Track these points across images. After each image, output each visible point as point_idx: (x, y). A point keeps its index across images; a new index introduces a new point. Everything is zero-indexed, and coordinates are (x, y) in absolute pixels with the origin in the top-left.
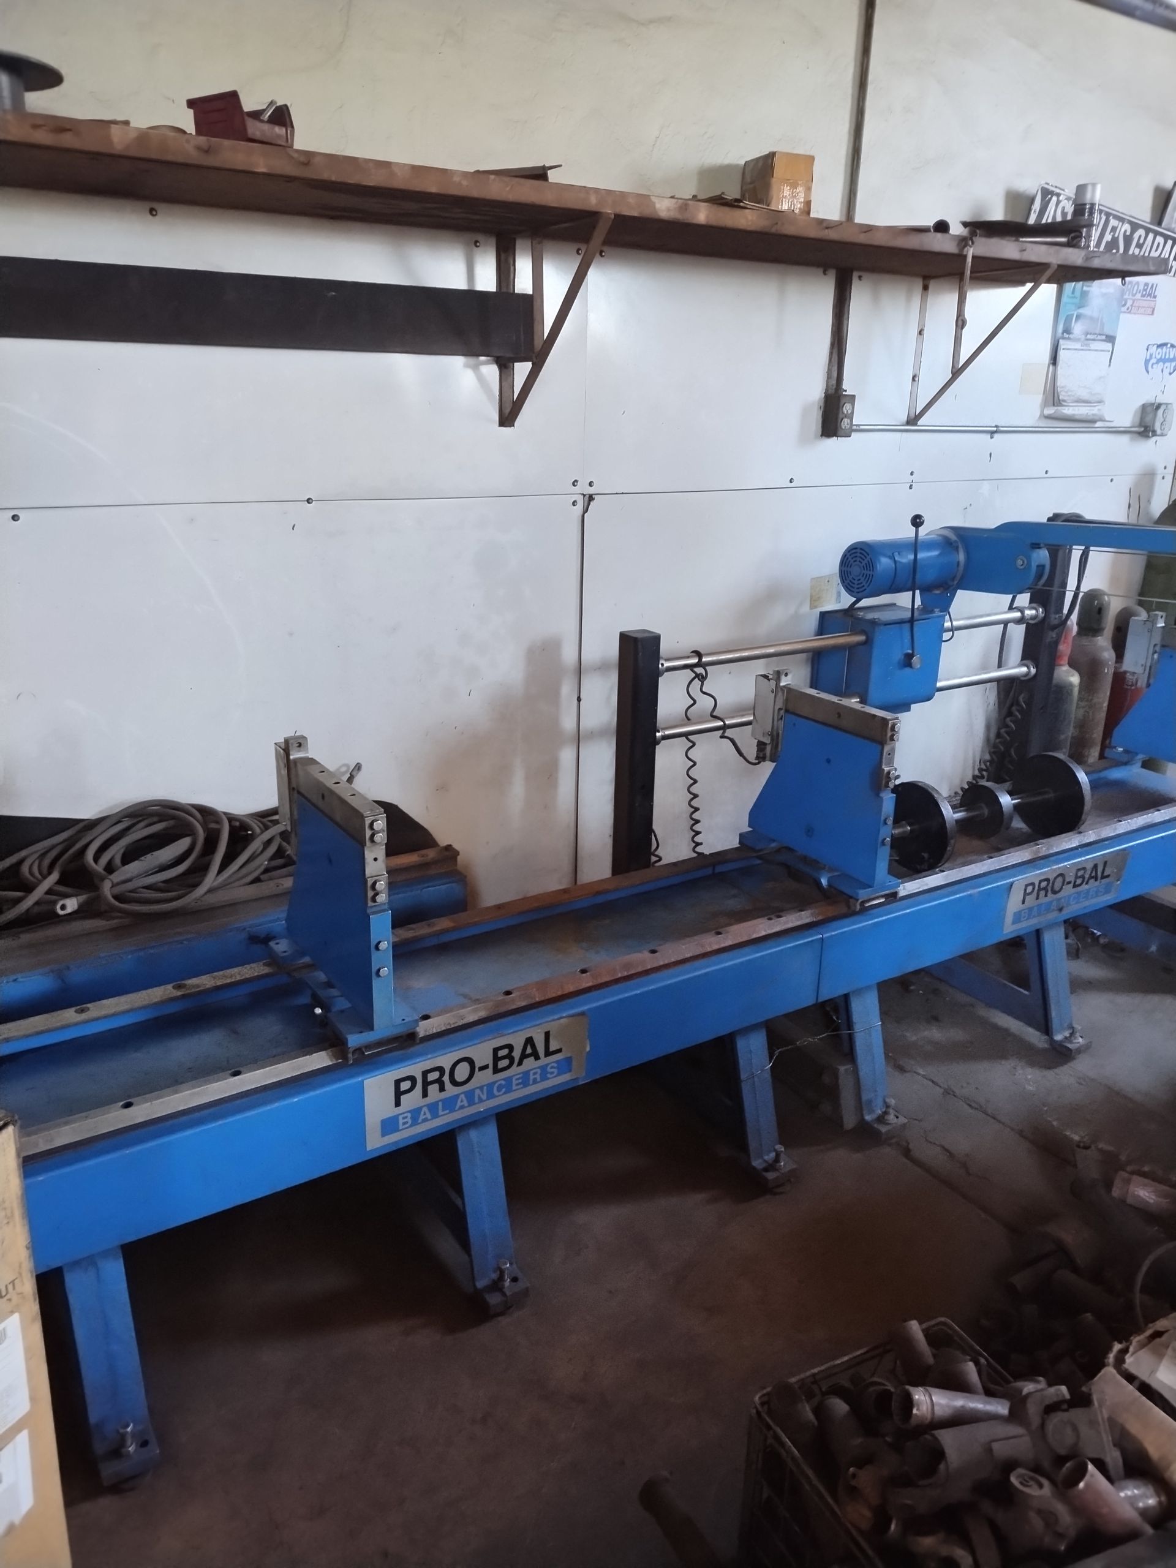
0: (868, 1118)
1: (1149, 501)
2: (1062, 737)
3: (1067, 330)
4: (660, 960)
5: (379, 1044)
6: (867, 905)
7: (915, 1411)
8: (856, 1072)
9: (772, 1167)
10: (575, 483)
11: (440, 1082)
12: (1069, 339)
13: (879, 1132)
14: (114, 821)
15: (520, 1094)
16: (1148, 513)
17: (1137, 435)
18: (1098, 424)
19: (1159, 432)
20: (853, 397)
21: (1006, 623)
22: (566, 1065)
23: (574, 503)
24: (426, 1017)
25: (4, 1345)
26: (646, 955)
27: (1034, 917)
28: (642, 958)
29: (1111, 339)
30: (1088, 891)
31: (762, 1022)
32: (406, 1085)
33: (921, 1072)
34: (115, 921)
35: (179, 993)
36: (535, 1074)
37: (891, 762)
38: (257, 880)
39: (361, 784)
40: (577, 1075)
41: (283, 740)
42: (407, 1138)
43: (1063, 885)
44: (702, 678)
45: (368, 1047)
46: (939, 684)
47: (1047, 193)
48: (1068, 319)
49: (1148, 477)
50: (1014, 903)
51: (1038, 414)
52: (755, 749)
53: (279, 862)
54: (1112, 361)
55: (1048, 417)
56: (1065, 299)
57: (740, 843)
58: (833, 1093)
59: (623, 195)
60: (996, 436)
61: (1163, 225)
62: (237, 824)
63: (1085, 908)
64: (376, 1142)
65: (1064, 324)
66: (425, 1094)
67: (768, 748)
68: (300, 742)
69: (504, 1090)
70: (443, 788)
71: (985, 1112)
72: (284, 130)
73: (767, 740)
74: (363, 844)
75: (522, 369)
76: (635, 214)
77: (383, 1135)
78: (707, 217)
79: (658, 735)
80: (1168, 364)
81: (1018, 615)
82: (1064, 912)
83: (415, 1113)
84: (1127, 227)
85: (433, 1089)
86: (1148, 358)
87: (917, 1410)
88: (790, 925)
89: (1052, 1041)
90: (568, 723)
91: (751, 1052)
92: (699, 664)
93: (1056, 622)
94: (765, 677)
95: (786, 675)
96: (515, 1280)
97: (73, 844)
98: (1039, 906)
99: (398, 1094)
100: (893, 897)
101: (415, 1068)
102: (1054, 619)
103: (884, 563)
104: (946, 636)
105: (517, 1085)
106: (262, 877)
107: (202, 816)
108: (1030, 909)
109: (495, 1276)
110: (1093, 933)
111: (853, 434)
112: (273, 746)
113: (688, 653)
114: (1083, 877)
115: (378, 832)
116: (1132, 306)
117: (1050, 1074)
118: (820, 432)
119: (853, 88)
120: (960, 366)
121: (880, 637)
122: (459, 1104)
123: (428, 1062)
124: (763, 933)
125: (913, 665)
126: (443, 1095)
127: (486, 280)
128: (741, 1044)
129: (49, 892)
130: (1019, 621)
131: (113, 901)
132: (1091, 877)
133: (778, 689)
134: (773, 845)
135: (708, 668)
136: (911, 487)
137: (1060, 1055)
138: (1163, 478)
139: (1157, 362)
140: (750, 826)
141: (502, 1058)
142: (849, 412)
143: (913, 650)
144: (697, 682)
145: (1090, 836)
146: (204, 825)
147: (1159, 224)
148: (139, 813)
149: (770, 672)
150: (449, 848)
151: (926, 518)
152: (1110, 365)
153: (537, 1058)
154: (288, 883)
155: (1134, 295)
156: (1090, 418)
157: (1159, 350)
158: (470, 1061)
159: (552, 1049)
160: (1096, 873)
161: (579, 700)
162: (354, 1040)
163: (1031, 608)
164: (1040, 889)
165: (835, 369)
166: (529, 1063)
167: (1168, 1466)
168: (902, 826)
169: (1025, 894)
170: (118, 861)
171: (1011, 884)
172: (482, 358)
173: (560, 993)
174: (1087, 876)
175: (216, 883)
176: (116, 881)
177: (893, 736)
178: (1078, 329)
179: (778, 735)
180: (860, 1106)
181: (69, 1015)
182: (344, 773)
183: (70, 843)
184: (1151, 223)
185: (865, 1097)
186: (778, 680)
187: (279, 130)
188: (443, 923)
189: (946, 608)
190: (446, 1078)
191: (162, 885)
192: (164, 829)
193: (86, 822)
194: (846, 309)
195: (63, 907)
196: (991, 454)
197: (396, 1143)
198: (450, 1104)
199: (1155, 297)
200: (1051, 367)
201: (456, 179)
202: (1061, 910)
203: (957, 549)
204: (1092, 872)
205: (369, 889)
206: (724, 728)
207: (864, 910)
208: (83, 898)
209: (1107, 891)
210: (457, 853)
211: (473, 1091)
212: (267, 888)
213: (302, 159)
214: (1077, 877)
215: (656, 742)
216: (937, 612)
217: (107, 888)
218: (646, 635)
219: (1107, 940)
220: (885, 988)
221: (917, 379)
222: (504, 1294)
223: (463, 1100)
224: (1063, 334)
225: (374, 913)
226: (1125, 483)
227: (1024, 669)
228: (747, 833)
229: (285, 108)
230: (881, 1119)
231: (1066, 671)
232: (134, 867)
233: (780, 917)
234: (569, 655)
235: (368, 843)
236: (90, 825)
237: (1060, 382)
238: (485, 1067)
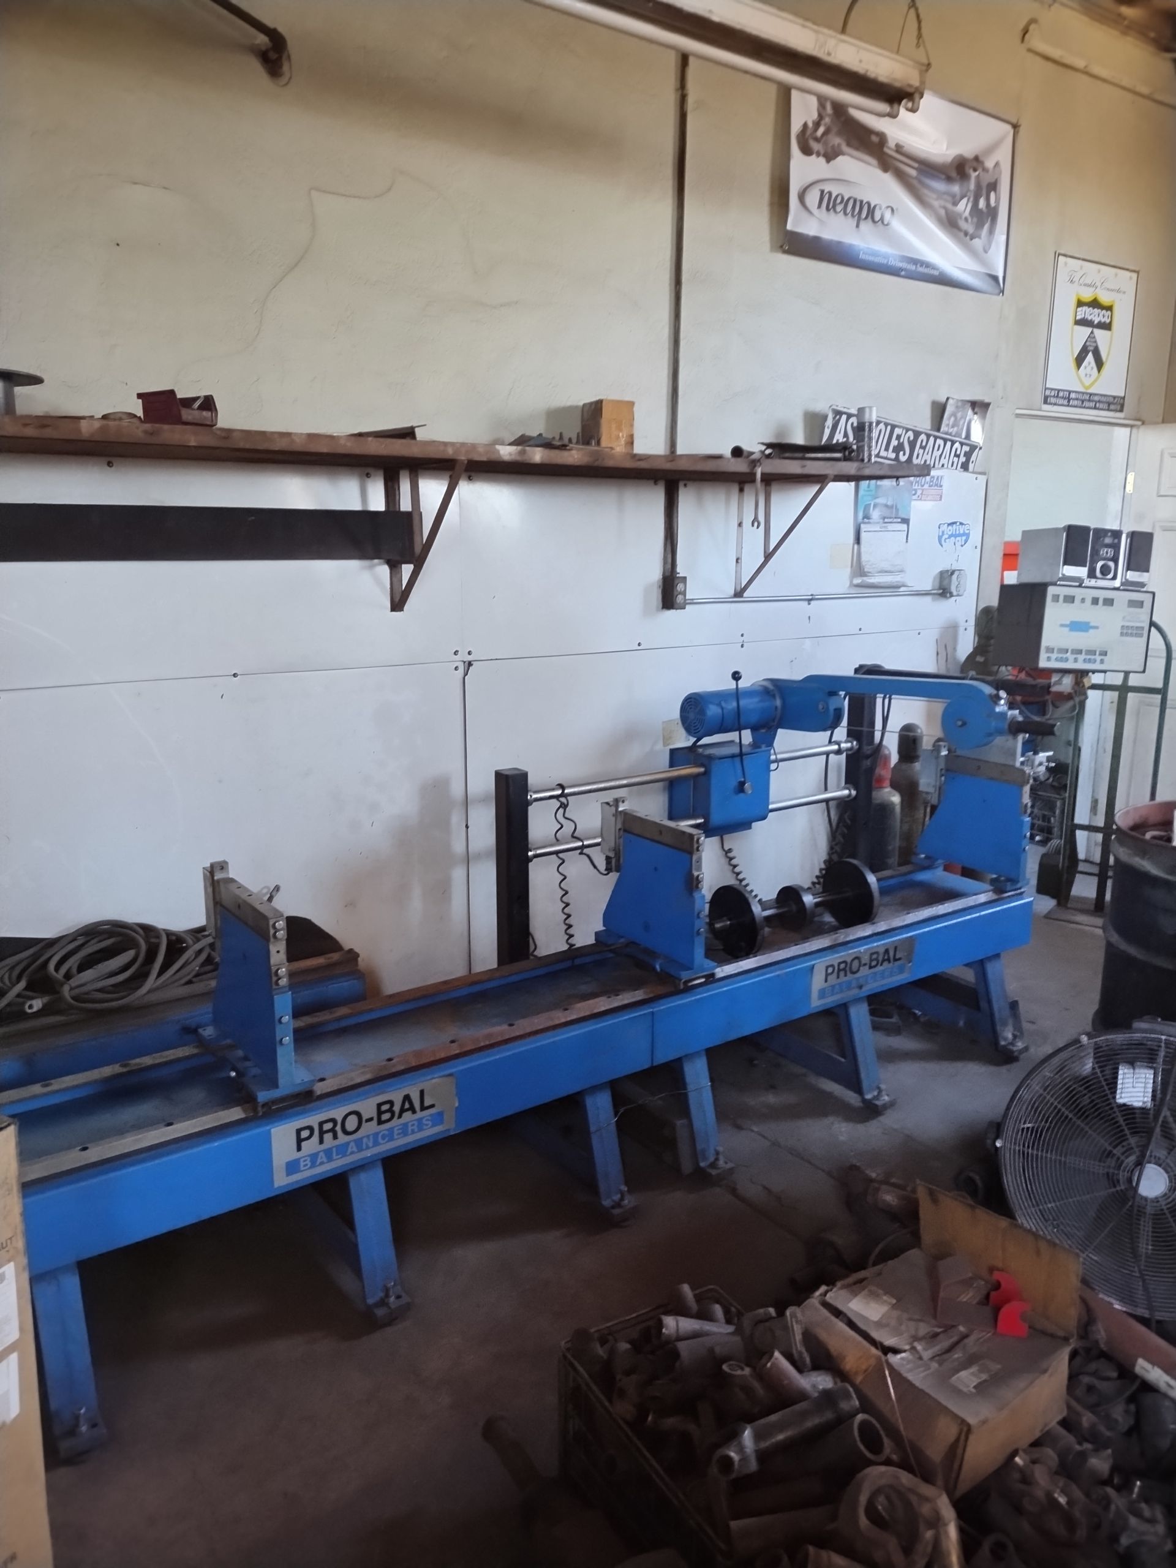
0: (702, 1164)
1: (955, 649)
2: (890, 848)
3: (867, 517)
4: (516, 1031)
5: (283, 1099)
6: (690, 984)
7: (664, 1330)
8: (690, 1125)
9: (618, 1205)
10: (456, 653)
11: (333, 1130)
12: (869, 523)
13: (710, 1175)
14: (71, 938)
15: (400, 1142)
16: (955, 658)
17: (937, 596)
18: (902, 589)
19: (955, 593)
20: (685, 578)
21: (827, 754)
22: (439, 1118)
23: (456, 668)
24: (322, 1080)
25: (2, 1285)
26: (505, 1027)
27: (837, 993)
28: (500, 1030)
29: (906, 521)
30: (884, 971)
31: (606, 1083)
32: (305, 1134)
33: (755, 1129)
34: (73, 1016)
35: (124, 1070)
36: (413, 1125)
37: (699, 868)
38: (190, 982)
39: (279, 903)
40: (449, 1126)
41: (209, 865)
42: (307, 1178)
43: (860, 966)
44: (564, 806)
45: (275, 1102)
46: (771, 807)
47: (838, 413)
48: (867, 507)
49: (951, 631)
50: (818, 981)
51: (848, 584)
52: (605, 862)
53: (210, 968)
54: (909, 538)
55: (858, 586)
56: (861, 492)
57: (596, 940)
58: (671, 1144)
59: (474, 446)
60: (812, 602)
61: (942, 430)
62: (174, 938)
63: (882, 985)
64: (282, 1181)
65: (864, 511)
66: (321, 1141)
67: (614, 861)
68: (223, 866)
69: (386, 1140)
70: (351, 904)
71: (802, 1158)
72: (210, 413)
73: (612, 855)
74: (268, 940)
75: (407, 569)
76: (485, 459)
77: (288, 1175)
78: (542, 458)
79: (530, 854)
80: (959, 538)
81: (836, 747)
82: (864, 989)
83: (314, 1157)
84: (910, 434)
85: (328, 1137)
86: (941, 534)
87: (666, 1329)
88: (626, 1002)
89: (864, 1101)
90: (458, 847)
91: (598, 1108)
92: (562, 795)
93: (869, 752)
94: (608, 803)
95: (623, 802)
96: (398, 1297)
97: (38, 958)
98: (840, 984)
99: (300, 1141)
100: (711, 978)
101: (313, 1120)
102: (867, 749)
103: (713, 711)
104: (773, 766)
105: (399, 1134)
106: (194, 980)
107: (145, 932)
108: (833, 987)
109: (382, 1294)
110: (915, 1014)
111: (687, 607)
112: (202, 870)
113: (554, 786)
114: (877, 959)
115: (279, 930)
116: (922, 494)
117: (861, 1128)
118: (661, 606)
119: (669, 343)
120: (771, 550)
121: (717, 769)
122: (350, 1150)
123: (322, 1115)
124: (603, 1009)
125: (746, 791)
126: (337, 1142)
127: (377, 502)
128: (589, 1102)
129: (18, 996)
130: (838, 752)
131: (72, 1001)
132: (884, 960)
133: (617, 813)
134: (622, 940)
135: (569, 798)
136: (742, 646)
137: (871, 1111)
138: (966, 629)
139: (950, 537)
140: (604, 926)
141: (384, 1113)
142: (683, 590)
143: (744, 777)
144: (561, 811)
145: (882, 926)
146: (147, 942)
147: (938, 430)
148: (91, 932)
149: (610, 799)
150: (351, 951)
151: (743, 673)
152: (907, 542)
153: (414, 1112)
154: (213, 983)
155: (922, 486)
156: (895, 584)
157: (950, 527)
158: (358, 1114)
159: (426, 1104)
160: (888, 956)
161: (467, 827)
162: (263, 1096)
163: (846, 742)
164: (839, 970)
165: (670, 556)
166: (407, 1116)
167: (844, 1358)
168: (723, 921)
169: (827, 975)
170: (74, 970)
171: (813, 967)
172: (376, 561)
173: (432, 1059)
174: (880, 959)
175: (154, 986)
176: (73, 985)
177: (698, 848)
178: (875, 514)
179: (619, 849)
180: (695, 1155)
181: (37, 1089)
182: (265, 894)
183: (35, 957)
184: (931, 430)
185: (699, 1147)
186: (617, 806)
187: (206, 414)
188: (343, 1011)
189: (770, 744)
190: (338, 1128)
191: (111, 988)
192: (113, 944)
193: (47, 941)
194: (675, 511)
195: (31, 1007)
196: (809, 617)
197: (297, 1182)
198: (342, 1150)
199: (941, 486)
200: (856, 546)
201: (342, 442)
202: (861, 987)
203: (774, 696)
204: (884, 956)
205: (273, 975)
206: (583, 847)
207: (688, 989)
208: (46, 999)
209: (901, 970)
210: (357, 955)
211: (361, 1139)
212: (199, 987)
213: (223, 434)
214: (871, 960)
215: (529, 860)
216: (764, 748)
217: (66, 990)
218: (516, 772)
219: (927, 1018)
220: (714, 1054)
221: (739, 561)
222: (390, 1308)
223: (353, 1147)
224: (863, 518)
225: (277, 994)
226: (931, 636)
227: (846, 792)
228: (600, 932)
229: (210, 398)
230: (713, 1165)
231: (889, 793)
232: (89, 974)
233: (618, 995)
234: (457, 790)
235: (272, 940)
236: (50, 943)
237: (864, 558)
238: (371, 1119)
